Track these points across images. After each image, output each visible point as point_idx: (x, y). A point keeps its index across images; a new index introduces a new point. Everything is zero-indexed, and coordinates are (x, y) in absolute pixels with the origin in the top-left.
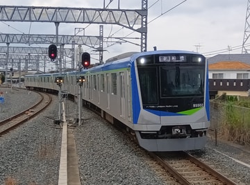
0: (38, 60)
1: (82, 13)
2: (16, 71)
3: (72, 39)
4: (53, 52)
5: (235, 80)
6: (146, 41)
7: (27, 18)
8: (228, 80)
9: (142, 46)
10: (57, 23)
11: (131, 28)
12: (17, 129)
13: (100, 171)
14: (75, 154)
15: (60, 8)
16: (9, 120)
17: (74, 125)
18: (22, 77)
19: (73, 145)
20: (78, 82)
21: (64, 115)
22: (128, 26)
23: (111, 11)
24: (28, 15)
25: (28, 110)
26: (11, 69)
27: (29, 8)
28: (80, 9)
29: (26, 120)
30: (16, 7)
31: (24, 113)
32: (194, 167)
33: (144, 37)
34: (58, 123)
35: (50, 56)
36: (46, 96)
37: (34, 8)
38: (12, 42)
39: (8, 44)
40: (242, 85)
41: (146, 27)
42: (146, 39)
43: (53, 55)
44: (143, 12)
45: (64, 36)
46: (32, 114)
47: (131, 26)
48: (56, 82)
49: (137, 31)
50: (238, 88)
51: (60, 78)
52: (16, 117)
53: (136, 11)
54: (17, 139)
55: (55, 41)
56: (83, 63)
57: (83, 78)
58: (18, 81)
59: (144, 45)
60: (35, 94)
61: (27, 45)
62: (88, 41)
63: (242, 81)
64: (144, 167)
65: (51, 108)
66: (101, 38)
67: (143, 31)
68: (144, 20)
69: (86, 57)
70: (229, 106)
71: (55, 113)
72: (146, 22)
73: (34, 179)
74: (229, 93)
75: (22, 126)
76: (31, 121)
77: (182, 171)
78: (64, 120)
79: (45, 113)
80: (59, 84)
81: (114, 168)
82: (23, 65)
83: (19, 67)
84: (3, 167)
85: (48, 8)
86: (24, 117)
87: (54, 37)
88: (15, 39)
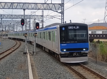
0: (14, 26)
1: (35, 5)
2: (4, 31)
3: (30, 17)
4: (23, 22)
5: (101, 34)
6: (63, 17)
7: (11, 7)
8: (98, 34)
9: (62, 19)
10: (24, 10)
11: (57, 12)
12: (8, 56)
14: (34, 67)
15: (25, 3)
16: (3, 53)
17: (32, 54)
18: (7, 33)
19: (33, 63)
20: (34, 35)
21: (27, 50)
22: (55, 10)
23: (48, 4)
24: (11, 6)
26: (2, 30)
27: (12, 3)
28: (34, 3)
29: (11, 52)
30: (6, 3)
31: (10, 49)
32: (89, 72)
33: (63, 15)
34: (25, 53)
35: (21, 24)
36: (18, 42)
37: (14, 3)
38: (3, 18)
39: (2, 19)
40: (104, 36)
41: (64, 11)
42: (63, 16)
43: (23, 24)
44: (62, 5)
45: (26, 15)
46: (13, 50)
47: (57, 11)
48: (24, 35)
49: (60, 13)
50: (103, 38)
51: (26, 34)
52: (6, 51)
53: (59, 4)
54: (9, 61)
55: (23, 17)
56: (36, 27)
57: (36, 34)
58: (5, 35)
59: (63, 19)
60: (13, 41)
61: (11, 20)
62: (37, 17)
63: (104, 34)
65: (21, 47)
66: (42, 16)
67: (62, 13)
68: (63, 8)
69: (37, 24)
71: (24, 49)
72: (63, 9)
74: (101, 40)
75: (10, 55)
76: (14, 52)
78: (28, 52)
79: (19, 49)
80: (26, 37)
82: (7, 28)
84: (4, 73)
85: (20, 3)
86: (10, 51)
87: (22, 16)
88: (5, 17)
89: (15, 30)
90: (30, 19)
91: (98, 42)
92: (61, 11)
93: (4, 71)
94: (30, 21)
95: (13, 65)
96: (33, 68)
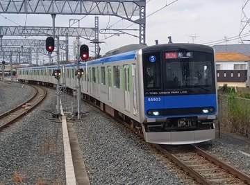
0: (30, 53)
1: (79, 5)
2: (7, 64)
3: (67, 31)
4: (50, 43)
5: (232, 71)
6: (144, 32)
7: (23, 10)
8: (225, 71)
9: (140, 38)
10: (54, 15)
11: (130, 20)
12: (17, 123)
13: (106, 165)
14: (78, 148)
16: (7, 115)
17: (73, 119)
18: (14, 70)
19: (75, 139)
20: (76, 75)
21: (61, 108)
22: (125, 16)
23: (109, 1)
24: (23, 7)
25: (24, 104)
26: (4, 62)
28: (77, 0)
29: (24, 114)
31: (21, 107)
32: (202, 159)
33: (142, 28)
34: (58, 116)
35: (47, 49)
38: (5, 35)
39: (1, 36)
40: (239, 76)
41: (145, 18)
42: (144, 30)
43: (50, 48)
44: (141, 4)
45: (58, 28)
46: (29, 108)
47: (129, 17)
48: (54, 75)
49: (136, 22)
50: (235, 80)
51: (59, 71)
52: (13, 111)
53: (134, 2)
54: (19, 133)
55: (50, 33)
56: (81, 56)
57: (81, 70)
58: (10, 74)
59: (142, 37)
60: (29, 88)
61: (23, 38)
62: (83, 32)
63: (239, 72)
64: (152, 160)
65: (48, 101)
66: (96, 29)
67: (142, 22)
68: (142, 11)
69: (84, 49)
70: (231, 98)
71: (53, 106)
72: (144, 13)
73: (41, 174)
74: (230, 85)
75: (21, 120)
76: (29, 115)
77: (190, 164)
78: (62, 114)
79: (42, 107)
80: (58, 78)
81: (122, 162)
82: (14, 58)
83: (11, 60)
84: (8, 162)
86: (22, 112)
87: (49, 28)
88: (8, 32)
89: (34, 62)
90: (67, 35)
91: (225, 89)
92: (138, 18)
93: (8, 158)
94: (66, 42)
95: (29, 144)
96: (76, 151)
